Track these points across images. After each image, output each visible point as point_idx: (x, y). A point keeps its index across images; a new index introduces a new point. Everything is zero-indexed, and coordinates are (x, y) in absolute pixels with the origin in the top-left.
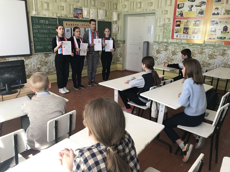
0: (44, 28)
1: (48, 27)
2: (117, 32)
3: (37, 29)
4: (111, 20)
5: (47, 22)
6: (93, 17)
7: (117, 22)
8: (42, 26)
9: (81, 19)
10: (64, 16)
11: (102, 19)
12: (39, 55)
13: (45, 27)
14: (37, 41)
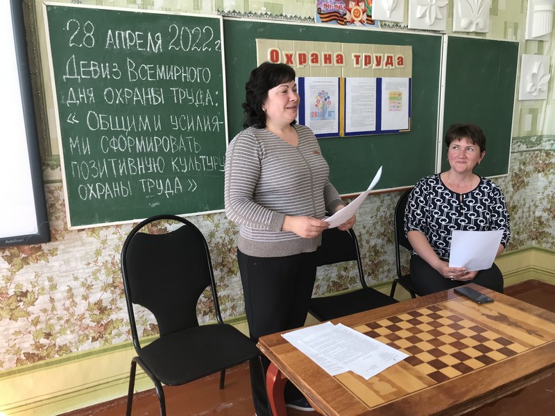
0: (133, 76)
1: (161, 73)
2: (544, 96)
3: (86, 84)
4: (515, 34)
5: (156, 45)
6: (423, 16)
7: (546, 46)
8: (123, 67)
9: (358, 26)
10: (263, 10)
11: (473, 29)
12: (103, 233)
13: (144, 72)
14: (87, 157)
